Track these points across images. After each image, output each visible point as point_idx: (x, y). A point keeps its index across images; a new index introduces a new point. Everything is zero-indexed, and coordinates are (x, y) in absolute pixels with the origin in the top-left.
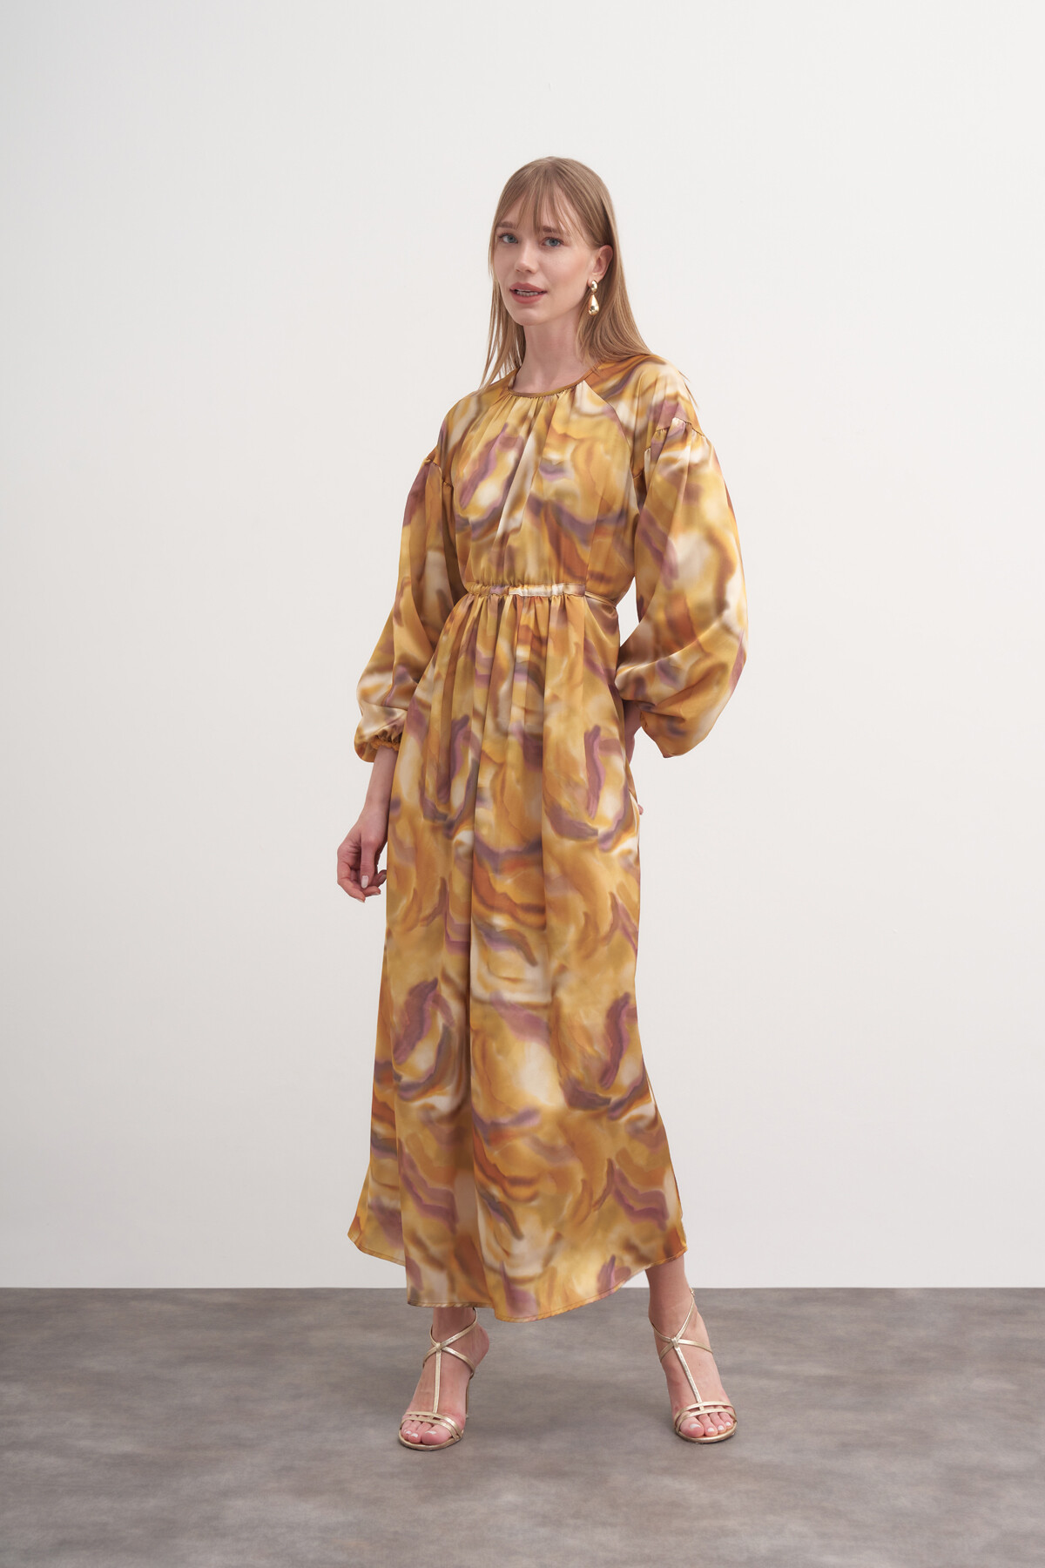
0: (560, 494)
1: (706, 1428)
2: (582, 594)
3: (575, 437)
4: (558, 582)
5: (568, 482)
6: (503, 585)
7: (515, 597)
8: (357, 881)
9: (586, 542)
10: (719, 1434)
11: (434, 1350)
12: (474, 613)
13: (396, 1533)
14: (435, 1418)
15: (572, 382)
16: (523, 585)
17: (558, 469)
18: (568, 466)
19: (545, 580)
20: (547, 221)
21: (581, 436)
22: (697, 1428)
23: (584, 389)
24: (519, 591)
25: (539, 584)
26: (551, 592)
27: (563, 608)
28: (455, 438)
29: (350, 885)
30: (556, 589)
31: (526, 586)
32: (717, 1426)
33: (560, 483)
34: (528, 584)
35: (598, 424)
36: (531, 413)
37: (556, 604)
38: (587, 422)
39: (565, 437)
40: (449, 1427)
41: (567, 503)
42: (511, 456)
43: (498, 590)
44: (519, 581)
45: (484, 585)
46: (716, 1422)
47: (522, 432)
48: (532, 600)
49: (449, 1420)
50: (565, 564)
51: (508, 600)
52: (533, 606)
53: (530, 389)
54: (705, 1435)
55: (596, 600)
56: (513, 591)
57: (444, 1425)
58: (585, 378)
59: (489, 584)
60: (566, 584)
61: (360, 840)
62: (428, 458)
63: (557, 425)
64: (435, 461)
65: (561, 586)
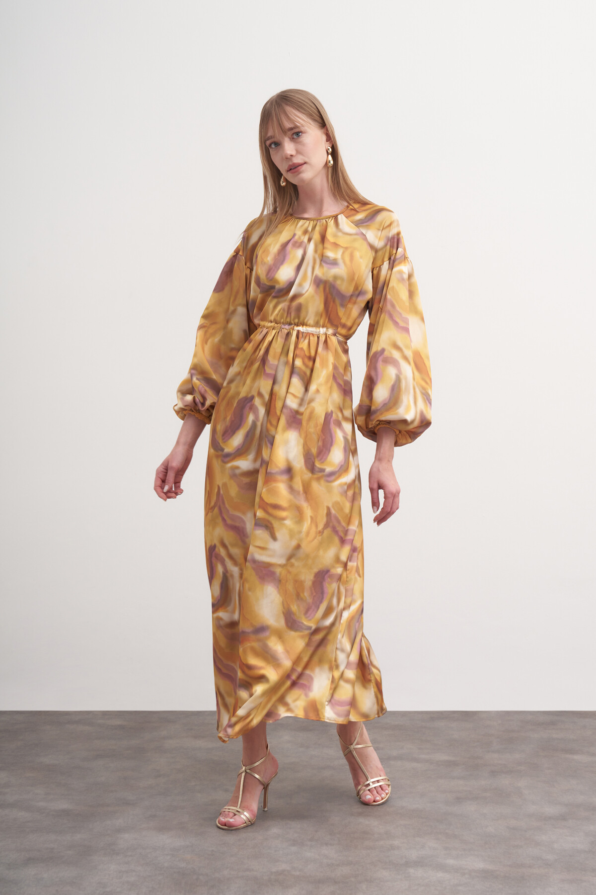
0: (336, 278)
1: (375, 798)
2: (335, 335)
3: (342, 246)
4: (323, 327)
5: (340, 271)
6: (290, 324)
7: (298, 331)
8: (162, 488)
9: (343, 305)
10: (382, 799)
11: (241, 771)
12: (269, 338)
13: (213, 851)
14: (237, 811)
15: (334, 213)
16: (303, 326)
17: (334, 263)
18: (340, 262)
19: (317, 325)
20: (288, 125)
21: (345, 246)
22: (370, 798)
23: (342, 218)
24: (300, 328)
25: (312, 326)
26: (319, 332)
27: (326, 342)
28: (254, 239)
29: (159, 489)
30: (322, 331)
31: (304, 326)
32: (380, 795)
33: (335, 271)
34: (306, 325)
35: (355, 240)
36: (310, 229)
37: (322, 339)
38: (348, 237)
39: (336, 245)
40: (245, 818)
41: (338, 282)
42: (300, 252)
43: (287, 327)
44: (301, 324)
45: (276, 323)
46: (380, 793)
47: (306, 239)
48: (308, 334)
49: (245, 813)
50: (330, 316)
51: (295, 334)
52: (308, 338)
53: (306, 216)
54: (374, 801)
55: (341, 339)
56: (296, 328)
57: (242, 816)
58: (342, 213)
59: (280, 323)
60: (327, 329)
61: (168, 465)
62: (235, 252)
63: (329, 236)
64: (241, 253)
65: (325, 329)
